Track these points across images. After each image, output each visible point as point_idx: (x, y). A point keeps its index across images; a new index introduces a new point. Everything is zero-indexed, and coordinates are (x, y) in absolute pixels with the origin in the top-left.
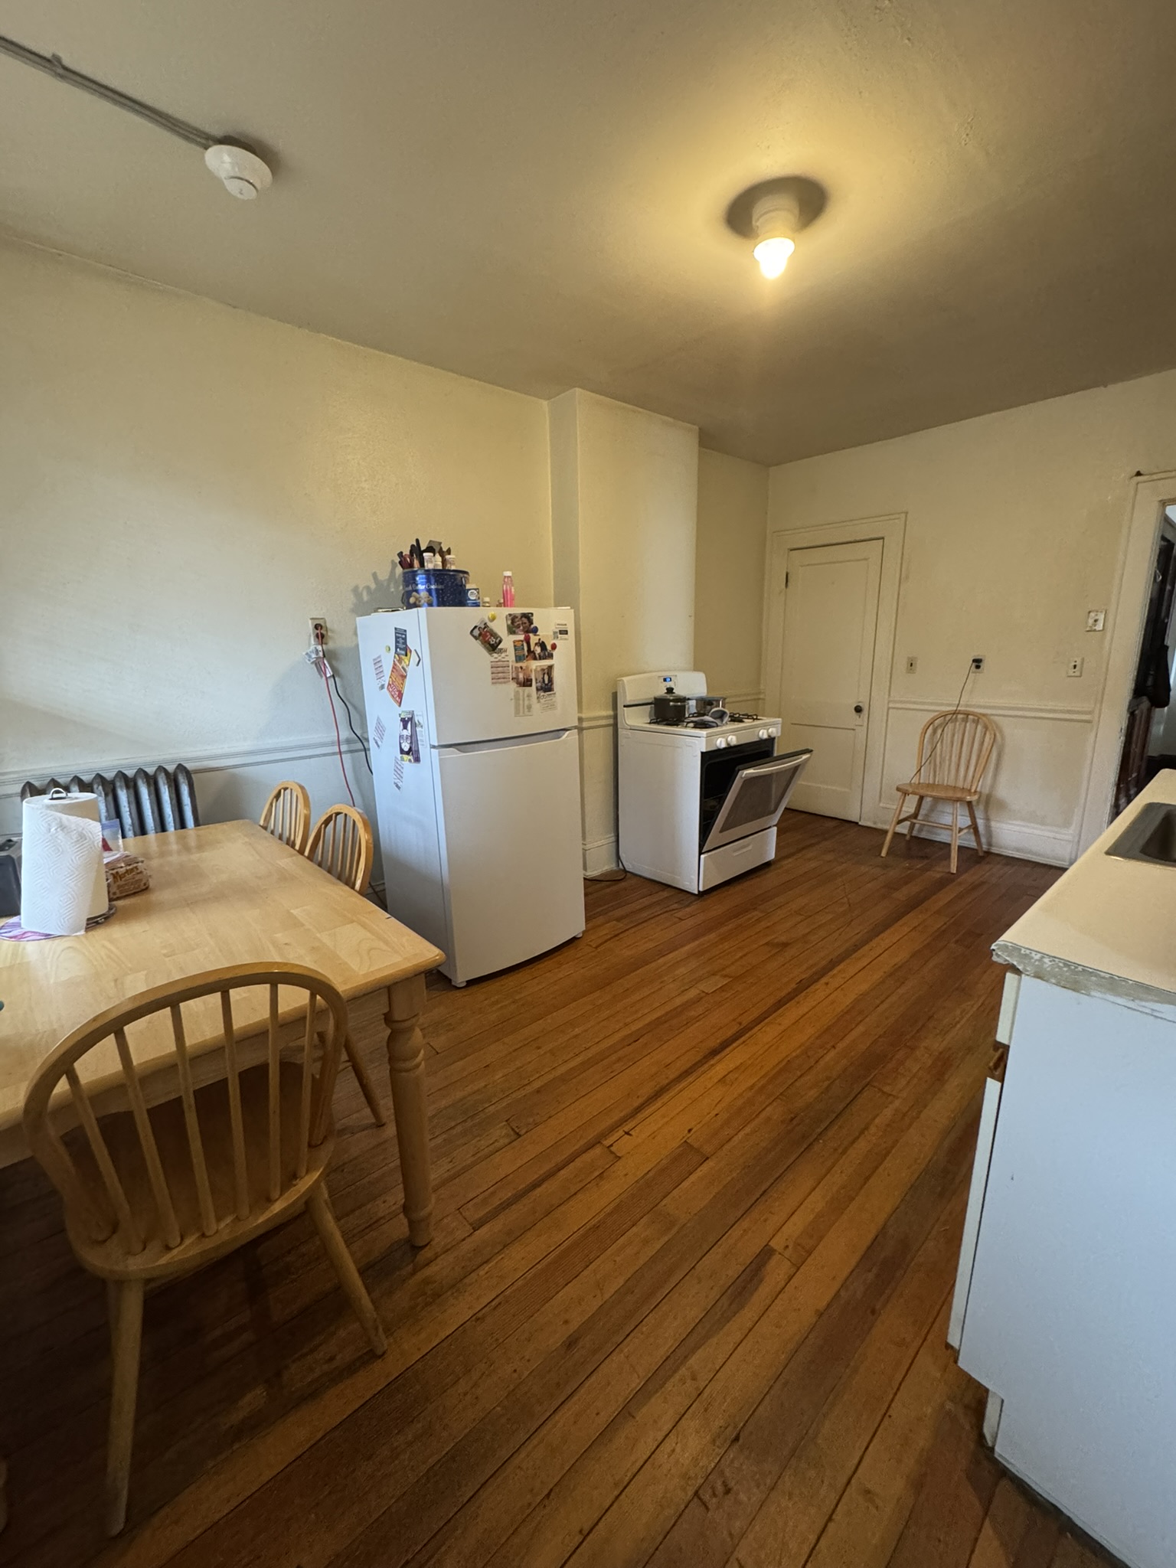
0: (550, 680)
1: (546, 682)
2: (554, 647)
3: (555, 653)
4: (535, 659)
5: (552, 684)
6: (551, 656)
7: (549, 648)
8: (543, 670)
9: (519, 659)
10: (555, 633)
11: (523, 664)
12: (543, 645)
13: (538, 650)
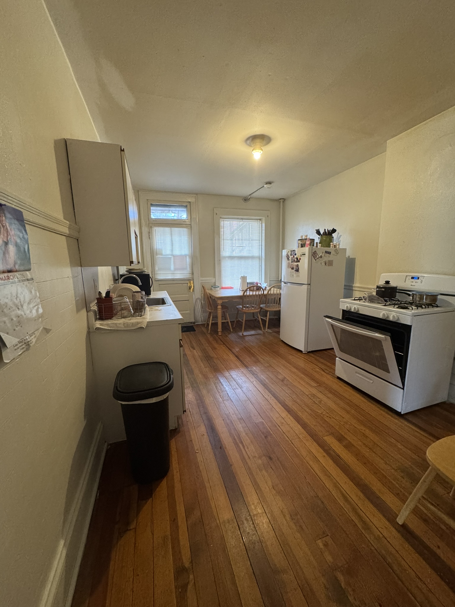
0: (298, 268)
1: (297, 269)
2: (300, 259)
3: (300, 261)
4: (295, 262)
5: (299, 269)
6: (299, 261)
7: (299, 259)
8: (296, 265)
9: (292, 262)
10: (301, 255)
11: (292, 264)
12: (297, 258)
13: (296, 260)
